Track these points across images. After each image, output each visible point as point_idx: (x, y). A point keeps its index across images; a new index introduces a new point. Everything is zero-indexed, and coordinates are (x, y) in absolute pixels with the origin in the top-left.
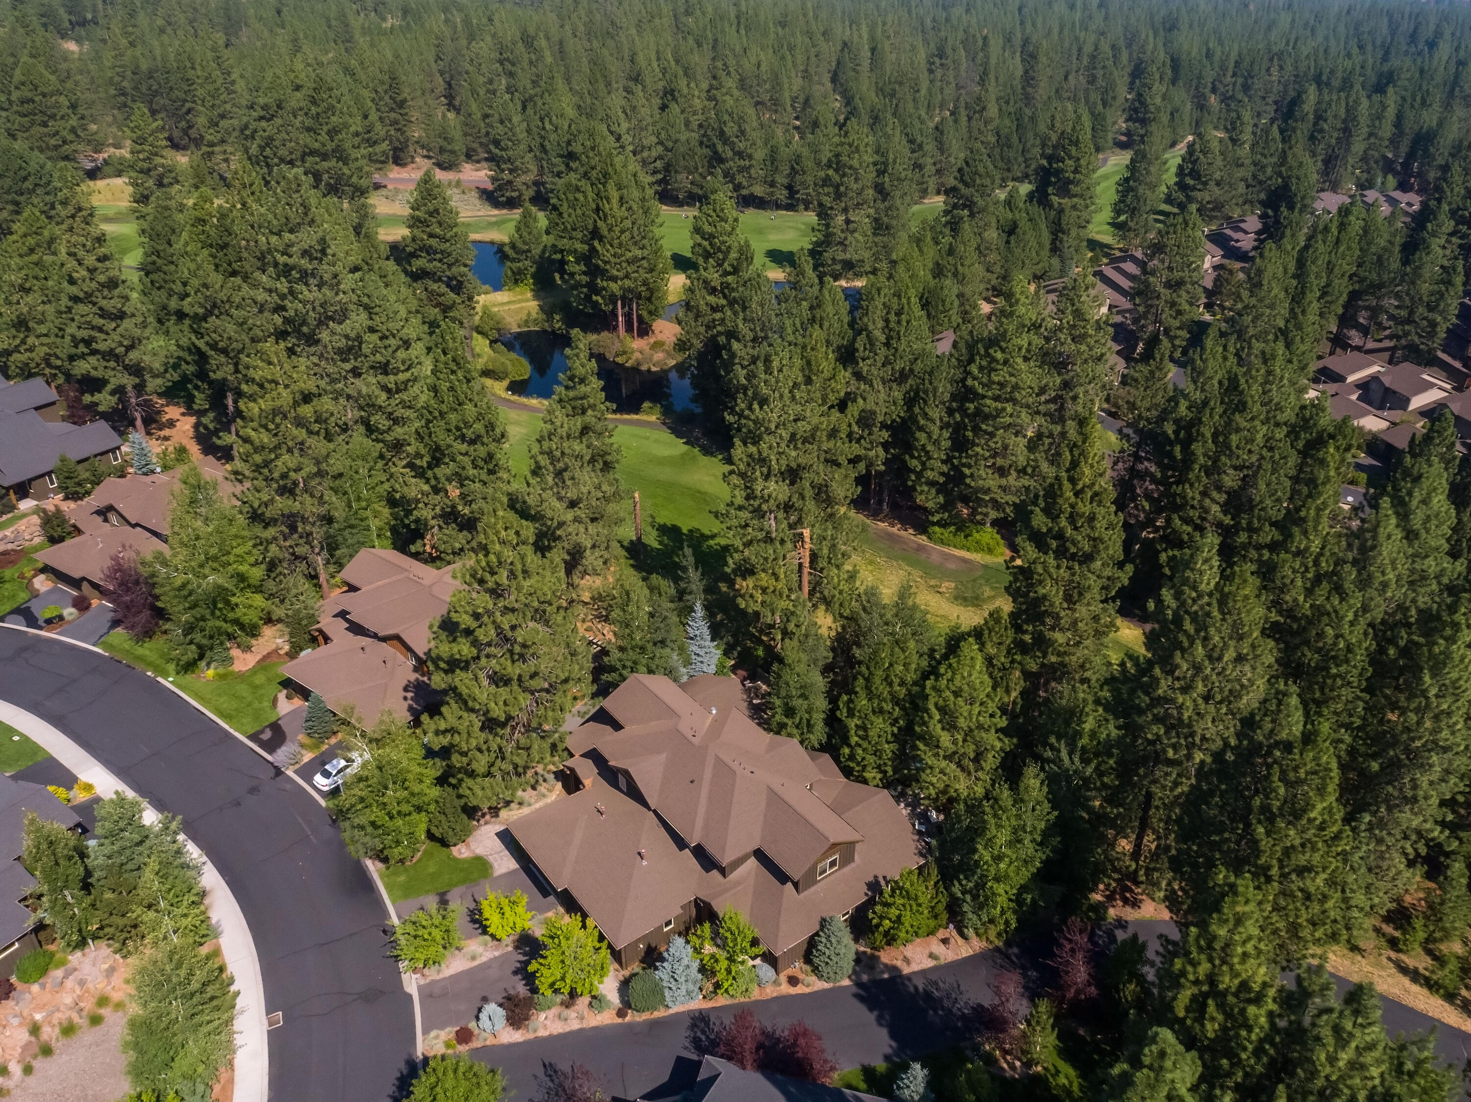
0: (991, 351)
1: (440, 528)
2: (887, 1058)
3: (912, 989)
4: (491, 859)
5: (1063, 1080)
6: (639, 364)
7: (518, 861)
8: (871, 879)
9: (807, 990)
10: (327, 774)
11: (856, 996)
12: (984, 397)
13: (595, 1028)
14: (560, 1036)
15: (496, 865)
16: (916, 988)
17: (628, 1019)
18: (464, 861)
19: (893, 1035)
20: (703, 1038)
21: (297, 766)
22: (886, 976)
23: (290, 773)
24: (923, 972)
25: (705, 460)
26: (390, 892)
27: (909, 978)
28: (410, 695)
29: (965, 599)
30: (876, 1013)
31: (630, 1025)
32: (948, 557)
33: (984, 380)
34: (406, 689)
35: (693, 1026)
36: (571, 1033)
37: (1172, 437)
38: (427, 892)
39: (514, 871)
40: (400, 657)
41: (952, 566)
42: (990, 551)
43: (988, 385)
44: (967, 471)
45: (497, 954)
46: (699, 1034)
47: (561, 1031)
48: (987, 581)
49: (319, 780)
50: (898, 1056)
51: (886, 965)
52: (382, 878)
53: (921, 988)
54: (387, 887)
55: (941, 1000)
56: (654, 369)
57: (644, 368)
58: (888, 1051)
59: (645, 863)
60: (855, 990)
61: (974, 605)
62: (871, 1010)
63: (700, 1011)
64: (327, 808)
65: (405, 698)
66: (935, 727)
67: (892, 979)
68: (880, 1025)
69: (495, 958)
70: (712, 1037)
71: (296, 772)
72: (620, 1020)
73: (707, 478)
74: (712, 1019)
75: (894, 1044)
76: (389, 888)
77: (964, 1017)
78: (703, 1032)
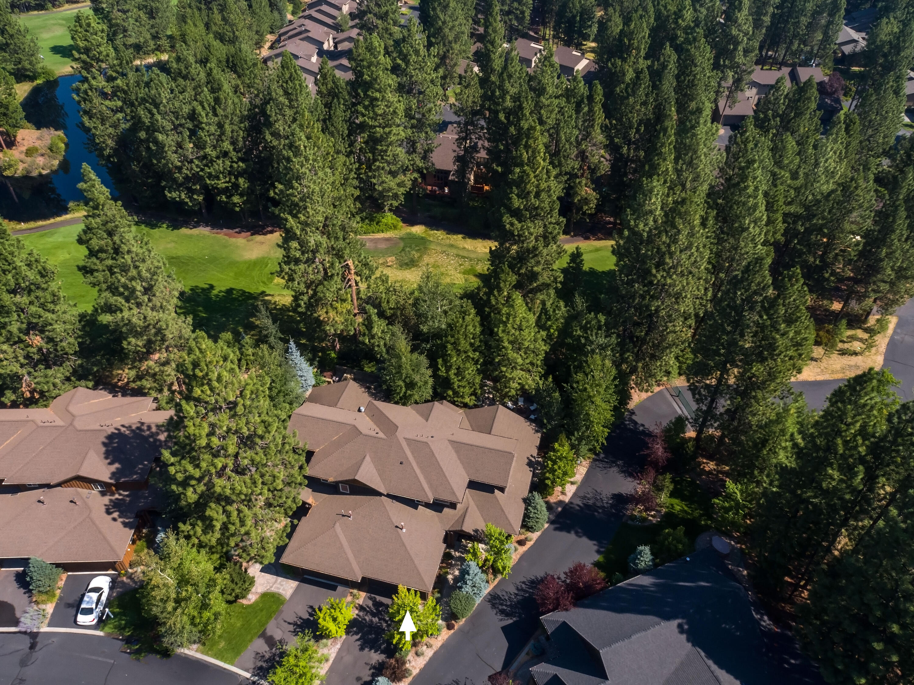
0: (370, 93)
1: (29, 373)
2: (598, 552)
3: (578, 508)
4: (274, 589)
5: (678, 508)
6: (28, 172)
7: (294, 578)
8: (527, 461)
9: (532, 543)
10: (89, 611)
11: (556, 529)
12: (375, 127)
13: (442, 646)
14: (426, 666)
15: (281, 591)
16: (578, 505)
17: (456, 627)
18: (256, 602)
19: (591, 538)
20: (505, 607)
21: (47, 621)
22: (560, 509)
23: (45, 629)
24: (575, 494)
25: (156, 232)
26: (222, 659)
27: (570, 503)
28: (116, 515)
29: (407, 264)
30: (573, 532)
31: (461, 630)
32: (376, 241)
33: (371, 115)
34: (108, 512)
35: (494, 606)
36: (431, 659)
37: (505, 121)
38: (251, 641)
39: (298, 588)
40: (84, 492)
41: (383, 246)
42: (395, 227)
43: (374, 118)
44: (374, 181)
45: (338, 646)
46: (500, 607)
47: (425, 662)
48: (410, 247)
49: (82, 619)
50: (602, 547)
51: (555, 503)
52: (207, 654)
53: (580, 503)
54: (216, 656)
55: (594, 504)
56: (44, 172)
57: (35, 174)
58: (596, 548)
59: (404, 530)
60: (553, 527)
61: (414, 266)
62: (569, 532)
63: (489, 594)
64: (108, 635)
65: (114, 519)
66: (512, 354)
67: (564, 509)
68: (580, 537)
69: (340, 649)
70: (509, 603)
71: (49, 625)
72: (452, 631)
73: (169, 246)
74: (500, 594)
75: (595, 542)
76: (219, 656)
77: (612, 506)
78: (502, 604)
